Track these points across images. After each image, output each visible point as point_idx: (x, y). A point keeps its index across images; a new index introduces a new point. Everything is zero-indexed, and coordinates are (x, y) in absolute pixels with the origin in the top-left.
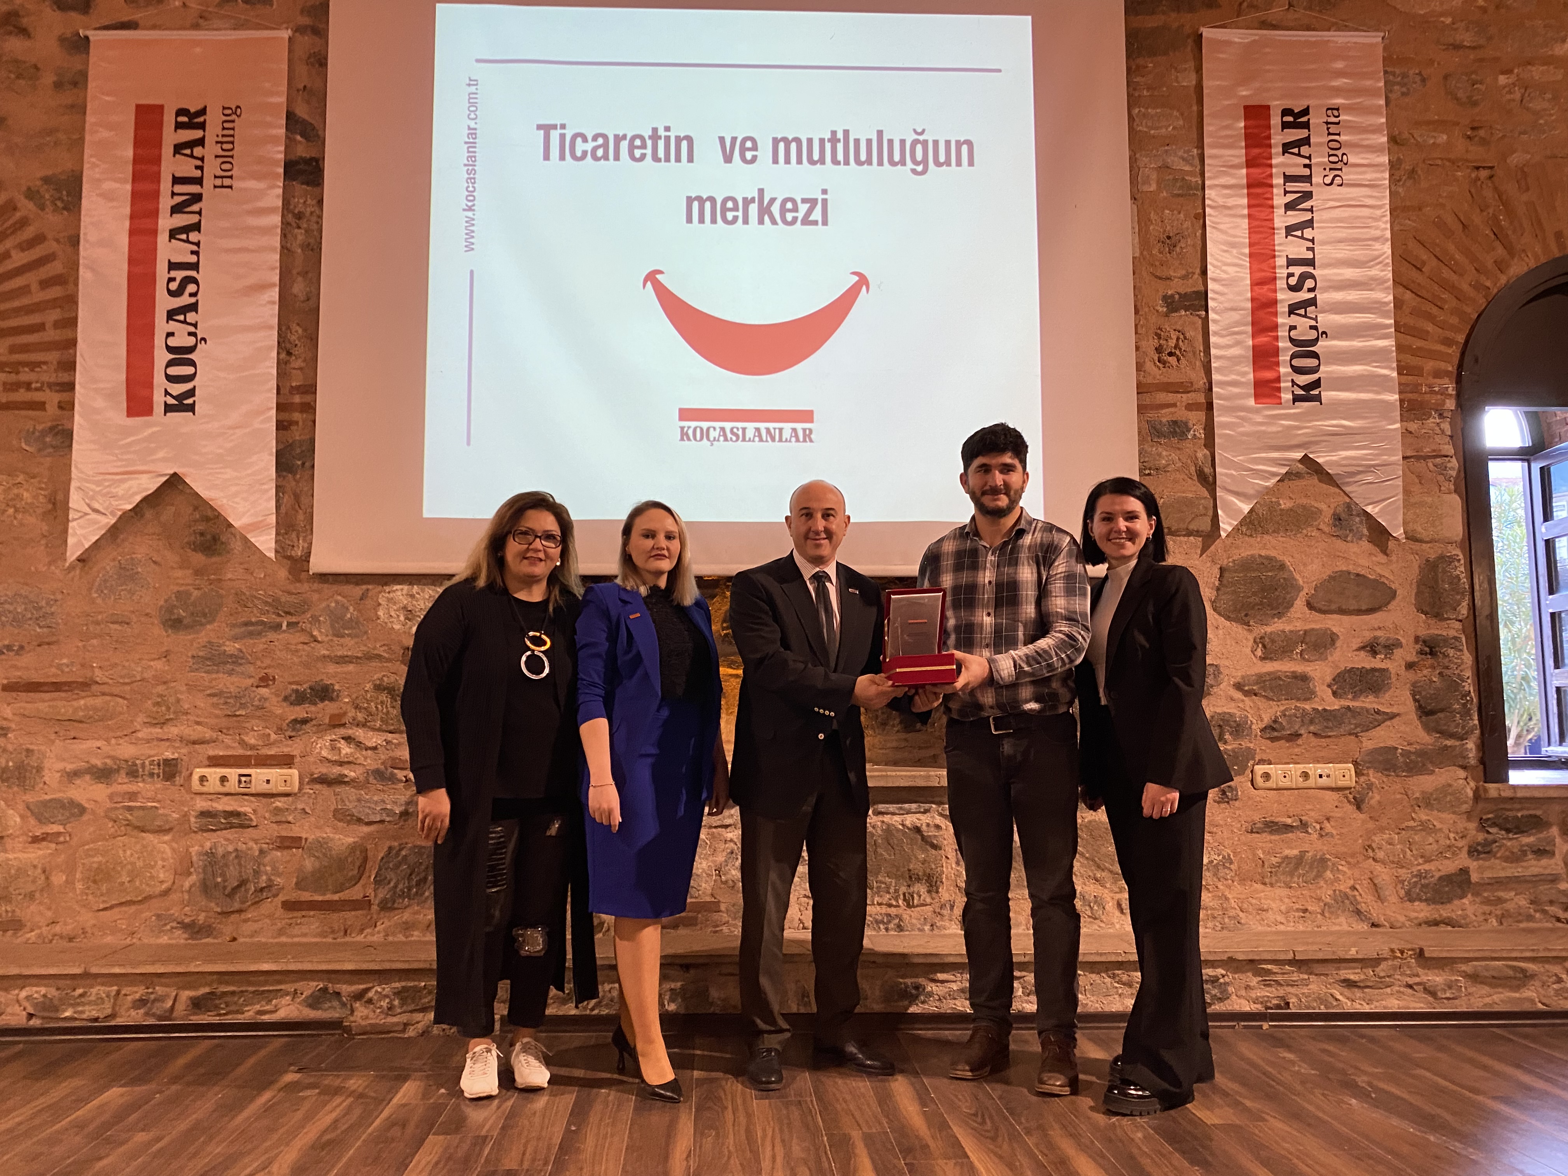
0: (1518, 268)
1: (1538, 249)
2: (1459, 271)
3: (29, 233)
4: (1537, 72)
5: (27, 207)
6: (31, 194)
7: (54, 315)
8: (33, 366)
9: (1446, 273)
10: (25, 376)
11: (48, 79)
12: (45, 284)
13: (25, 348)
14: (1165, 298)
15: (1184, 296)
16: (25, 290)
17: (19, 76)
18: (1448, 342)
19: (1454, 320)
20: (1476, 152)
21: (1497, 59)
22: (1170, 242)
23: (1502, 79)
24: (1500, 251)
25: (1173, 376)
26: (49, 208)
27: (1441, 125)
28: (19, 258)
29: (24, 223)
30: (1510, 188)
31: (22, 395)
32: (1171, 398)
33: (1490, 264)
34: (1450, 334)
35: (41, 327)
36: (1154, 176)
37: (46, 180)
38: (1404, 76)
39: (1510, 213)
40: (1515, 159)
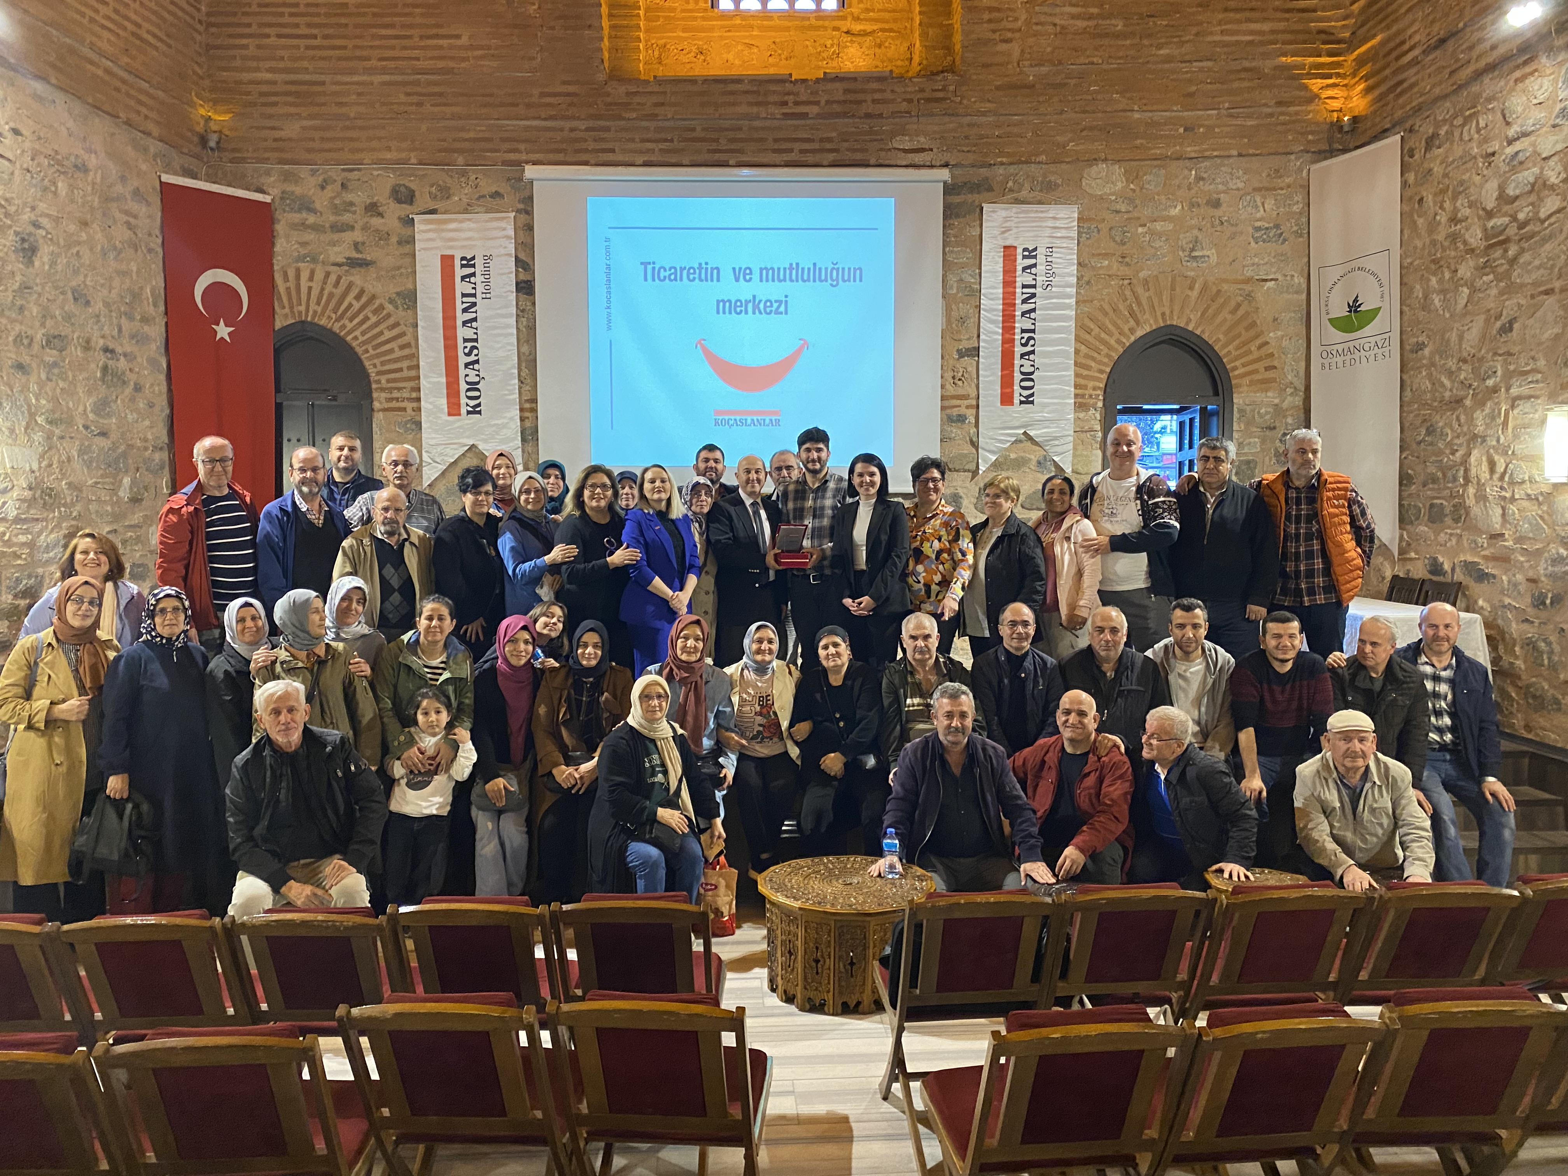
0: (1140, 333)
1: (1152, 322)
2: (1110, 334)
3: (391, 321)
4: (1158, 226)
5: (389, 307)
6: (391, 301)
7: (405, 364)
8: (399, 389)
9: (1103, 335)
10: (396, 394)
11: (394, 239)
12: (402, 347)
13: (394, 380)
14: (958, 350)
15: (967, 350)
16: (391, 351)
17: (380, 239)
18: (1101, 372)
19: (1106, 360)
20: (1124, 271)
21: (1139, 218)
22: (962, 320)
23: (1140, 230)
24: (1132, 323)
25: (961, 392)
26: (401, 309)
27: (1106, 255)
28: (388, 335)
29: (389, 315)
30: (1140, 290)
31: (394, 404)
32: (958, 402)
33: (1126, 330)
34: (1103, 368)
35: (401, 370)
36: (955, 285)
37: (398, 294)
38: (1089, 228)
39: (1139, 304)
40: (1142, 275)
